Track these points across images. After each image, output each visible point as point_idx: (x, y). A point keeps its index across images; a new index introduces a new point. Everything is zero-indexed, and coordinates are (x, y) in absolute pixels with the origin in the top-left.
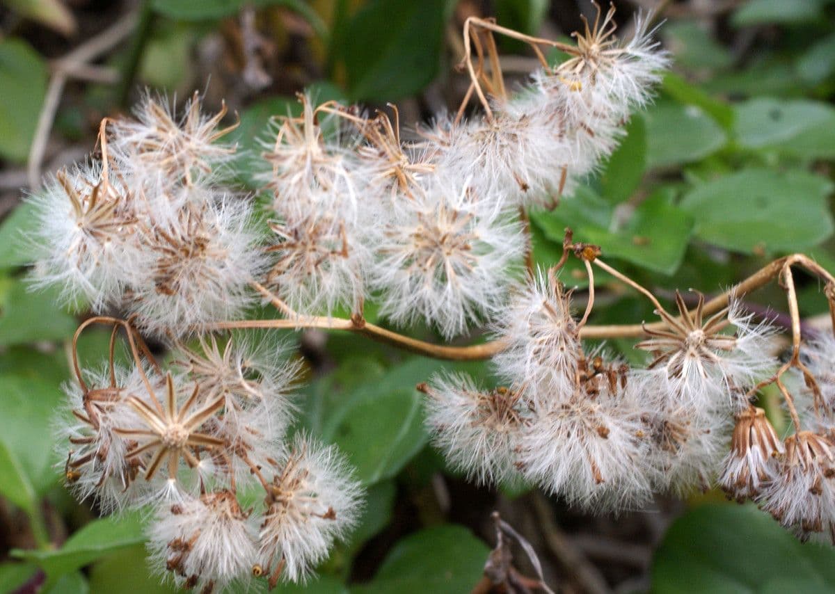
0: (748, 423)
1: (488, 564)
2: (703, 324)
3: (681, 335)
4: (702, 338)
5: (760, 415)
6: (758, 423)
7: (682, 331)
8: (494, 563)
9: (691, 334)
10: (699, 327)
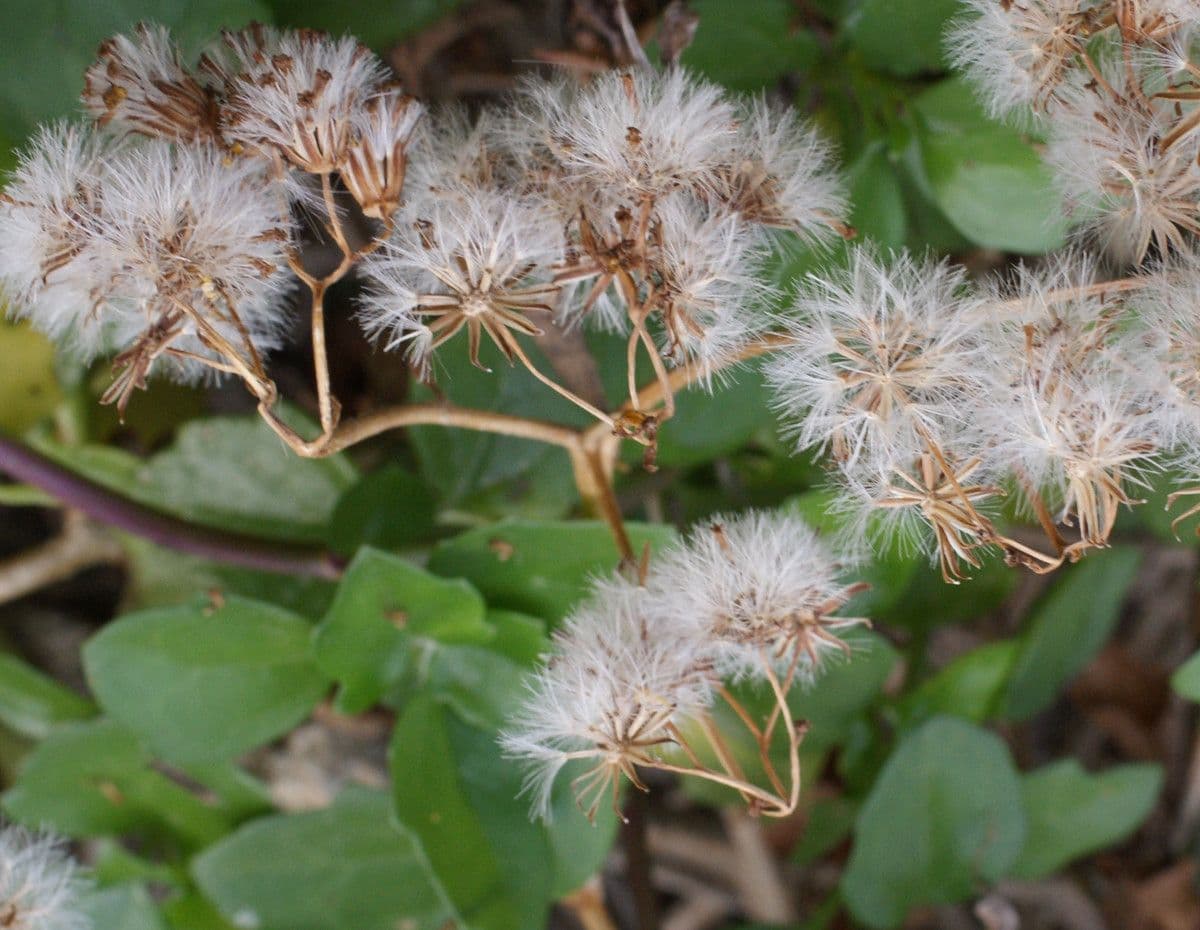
0: (389, 193)
1: (693, 27)
2: (466, 324)
3: (499, 306)
4: (467, 305)
5: (372, 206)
6: (375, 193)
7: (498, 312)
8: (684, 30)
9: (484, 308)
10: (472, 321)
